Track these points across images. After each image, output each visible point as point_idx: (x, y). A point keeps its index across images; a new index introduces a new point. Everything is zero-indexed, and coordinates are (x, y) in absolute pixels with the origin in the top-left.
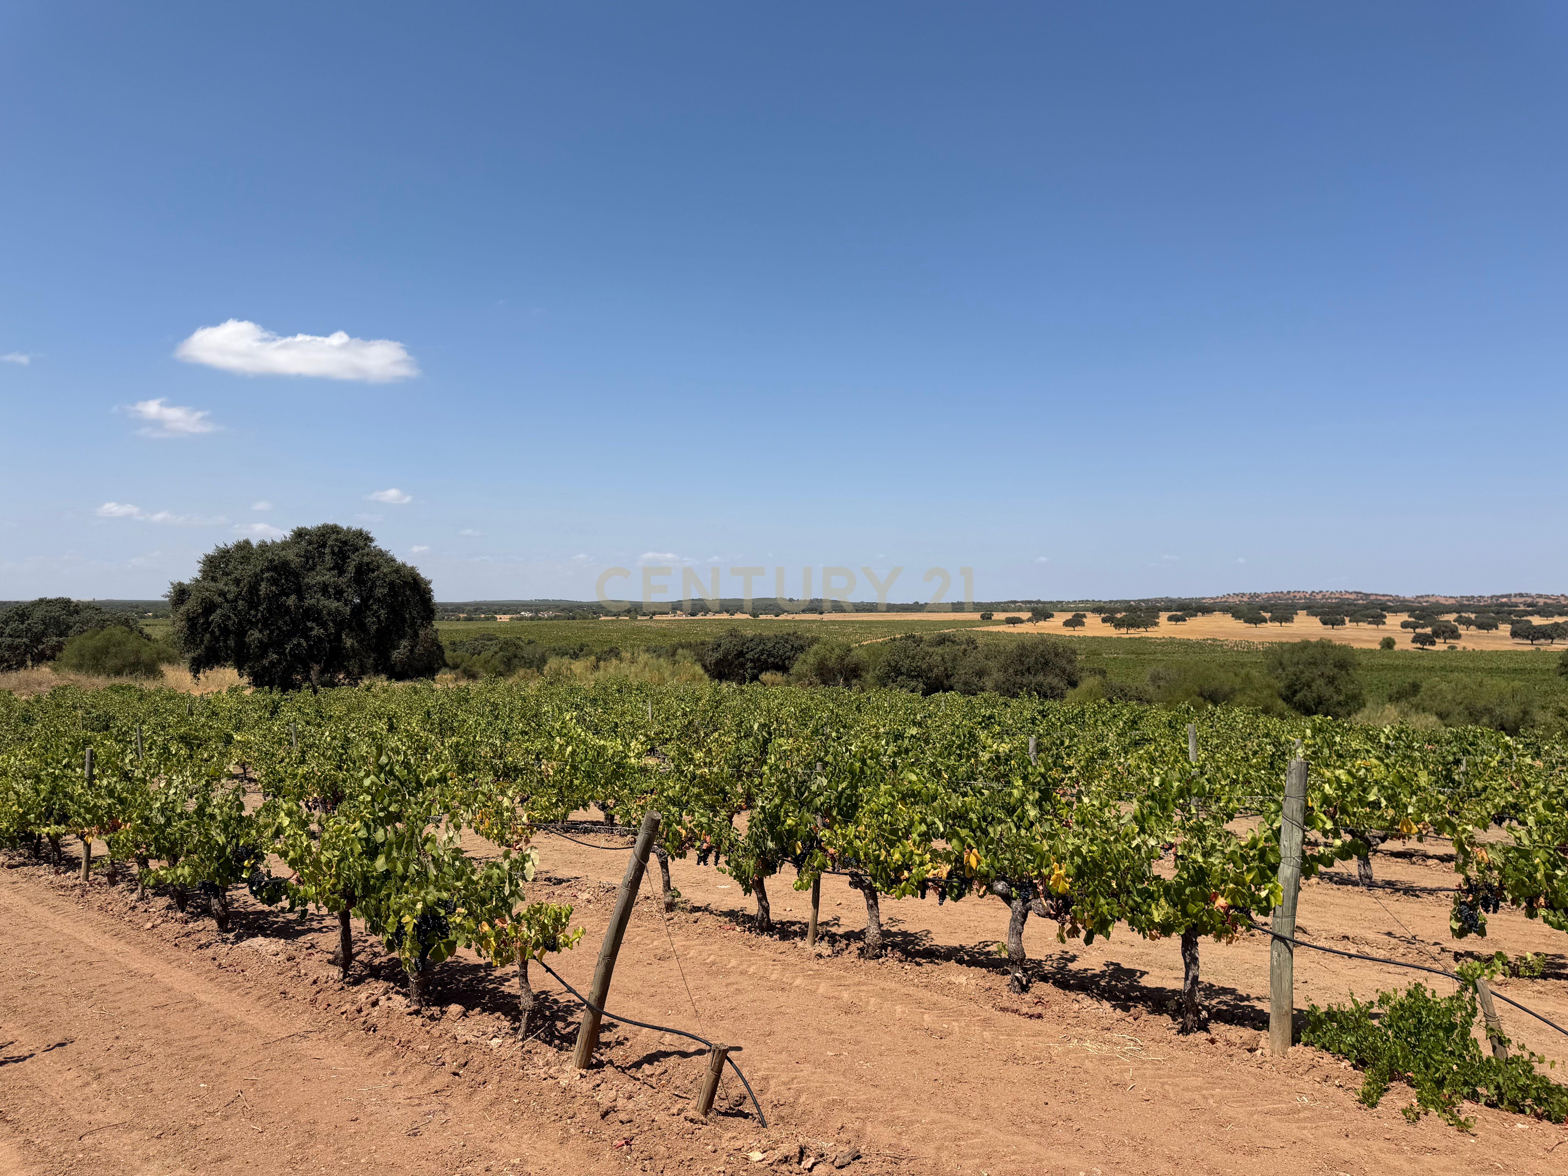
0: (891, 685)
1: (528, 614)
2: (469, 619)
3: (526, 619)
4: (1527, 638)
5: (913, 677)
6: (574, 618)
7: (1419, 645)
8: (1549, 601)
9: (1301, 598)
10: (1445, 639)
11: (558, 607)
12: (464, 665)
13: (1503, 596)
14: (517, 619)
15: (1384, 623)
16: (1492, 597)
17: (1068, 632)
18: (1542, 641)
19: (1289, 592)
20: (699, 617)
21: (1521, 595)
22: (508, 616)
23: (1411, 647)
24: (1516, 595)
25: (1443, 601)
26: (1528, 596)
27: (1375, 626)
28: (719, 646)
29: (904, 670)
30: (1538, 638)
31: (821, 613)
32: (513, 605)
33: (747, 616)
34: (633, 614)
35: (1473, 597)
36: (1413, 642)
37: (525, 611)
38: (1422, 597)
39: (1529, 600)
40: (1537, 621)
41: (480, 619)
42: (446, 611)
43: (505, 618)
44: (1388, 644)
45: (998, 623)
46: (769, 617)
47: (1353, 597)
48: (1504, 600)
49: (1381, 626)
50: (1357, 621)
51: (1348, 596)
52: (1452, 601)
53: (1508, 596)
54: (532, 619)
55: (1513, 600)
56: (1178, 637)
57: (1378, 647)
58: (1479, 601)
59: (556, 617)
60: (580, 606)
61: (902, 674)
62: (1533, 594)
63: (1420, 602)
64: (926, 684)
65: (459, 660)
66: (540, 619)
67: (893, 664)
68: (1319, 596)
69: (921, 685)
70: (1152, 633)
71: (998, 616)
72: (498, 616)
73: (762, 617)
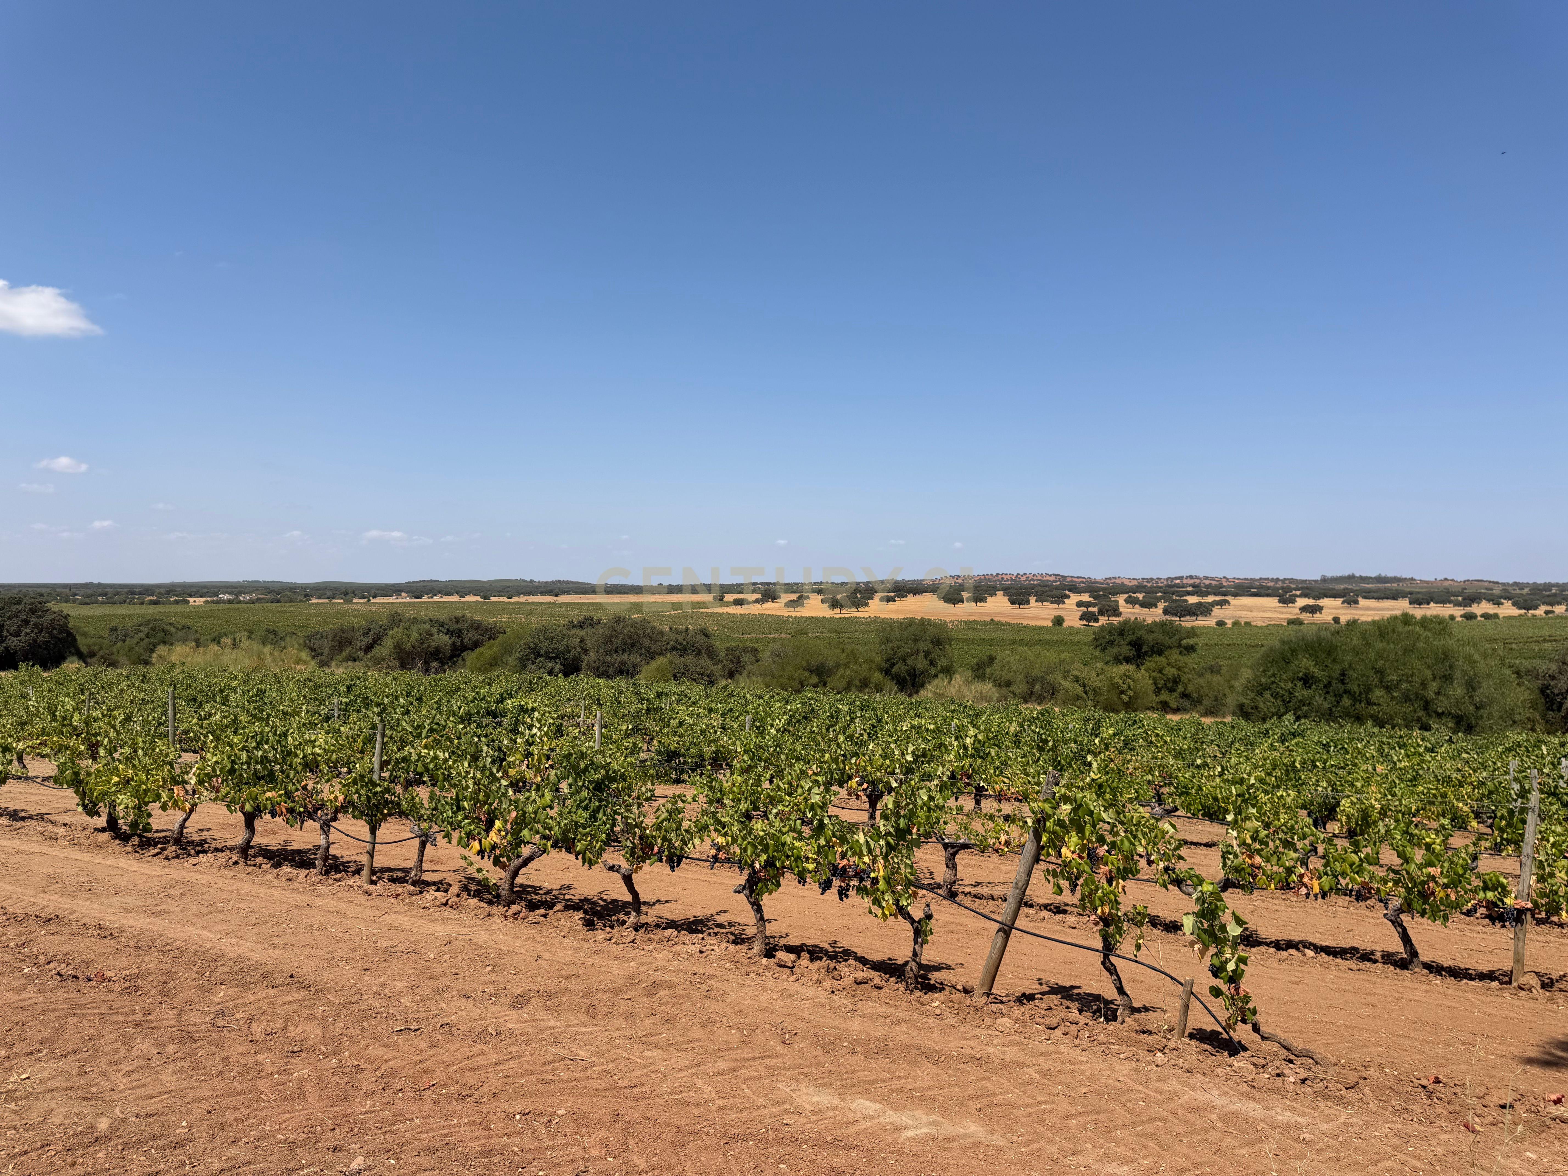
0: (531, 666)
1: (226, 597)
2: (155, 603)
3: (224, 602)
4: (1176, 615)
5: (550, 659)
6: (278, 601)
7: (1085, 622)
8: (1214, 583)
9: (1008, 580)
10: (1109, 616)
11: (266, 588)
12: (101, 653)
13: (1176, 578)
14: (213, 602)
15: (1064, 603)
16: (1167, 579)
17: (786, 613)
18: (1188, 618)
19: (997, 575)
20: (425, 599)
21: (1191, 577)
22: (204, 599)
23: (1078, 624)
24: (1187, 577)
25: (1127, 583)
26: (1197, 577)
27: (1056, 605)
28: (369, 630)
29: (542, 652)
30: (1184, 616)
31: (556, 595)
32: (213, 587)
33: (478, 598)
34: (349, 597)
35: (1152, 579)
36: (1080, 619)
37: (224, 593)
38: (1110, 579)
39: (1198, 581)
40: (1192, 600)
41: (170, 603)
42: (133, 593)
43: (200, 601)
44: (1058, 621)
45: (727, 604)
46: (501, 599)
47: (1052, 578)
48: (1178, 581)
49: (1061, 606)
50: (1042, 601)
51: (1048, 578)
52: (1135, 583)
53: (1181, 578)
54: (230, 602)
55: (1185, 581)
56: (882, 616)
57: (1050, 624)
58: (1157, 583)
59: (258, 600)
60: (293, 589)
61: (541, 656)
62: (1201, 576)
63: (1107, 584)
64: (564, 665)
65: (96, 648)
66: (240, 602)
67: (532, 645)
68: (1024, 578)
69: (558, 666)
70: (864, 613)
71: (729, 598)
72: (191, 600)
73: (493, 599)
